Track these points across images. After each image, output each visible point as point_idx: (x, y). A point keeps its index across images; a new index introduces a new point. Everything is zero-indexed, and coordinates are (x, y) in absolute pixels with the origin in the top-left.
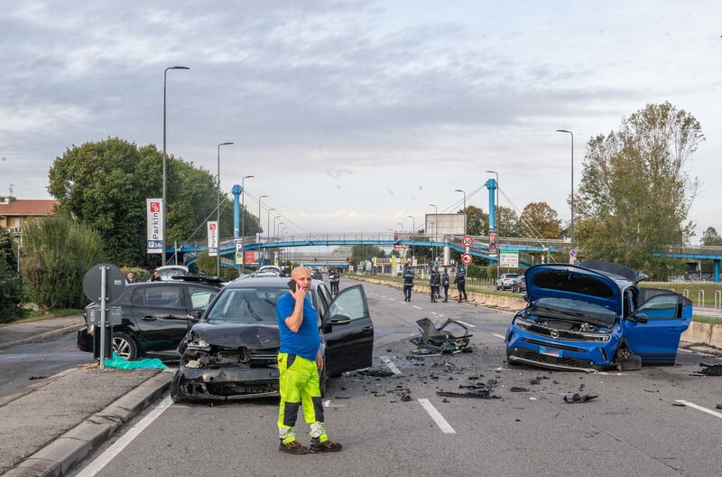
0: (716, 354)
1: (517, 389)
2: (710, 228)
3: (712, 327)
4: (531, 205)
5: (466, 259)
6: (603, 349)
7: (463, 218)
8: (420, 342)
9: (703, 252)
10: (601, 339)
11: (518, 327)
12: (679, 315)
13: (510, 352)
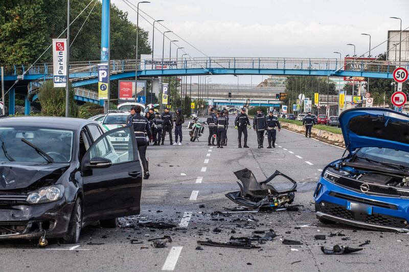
5: (397, 99)
8: (236, 197)
11: (326, 179)
13: (317, 207)
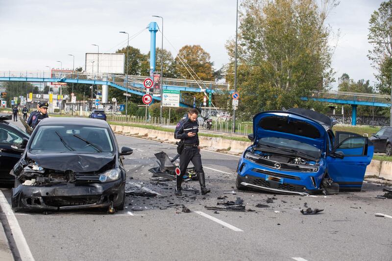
0: (386, 184)
1: (261, 205)
2: (344, 75)
3: (381, 163)
4: (186, 47)
5: (146, 99)
6: (313, 178)
7: (122, 57)
8: (157, 171)
9: (340, 98)
10: (312, 170)
11: (248, 160)
12: (366, 153)
13: (240, 179)
